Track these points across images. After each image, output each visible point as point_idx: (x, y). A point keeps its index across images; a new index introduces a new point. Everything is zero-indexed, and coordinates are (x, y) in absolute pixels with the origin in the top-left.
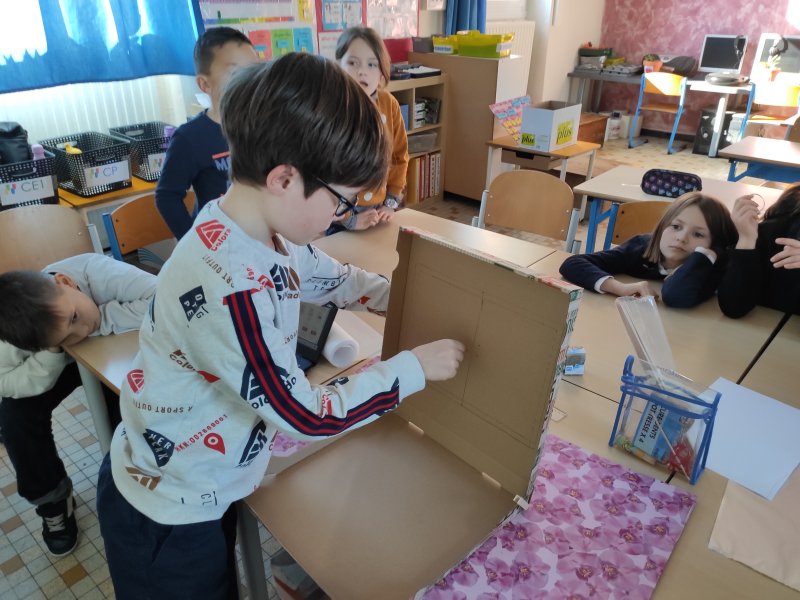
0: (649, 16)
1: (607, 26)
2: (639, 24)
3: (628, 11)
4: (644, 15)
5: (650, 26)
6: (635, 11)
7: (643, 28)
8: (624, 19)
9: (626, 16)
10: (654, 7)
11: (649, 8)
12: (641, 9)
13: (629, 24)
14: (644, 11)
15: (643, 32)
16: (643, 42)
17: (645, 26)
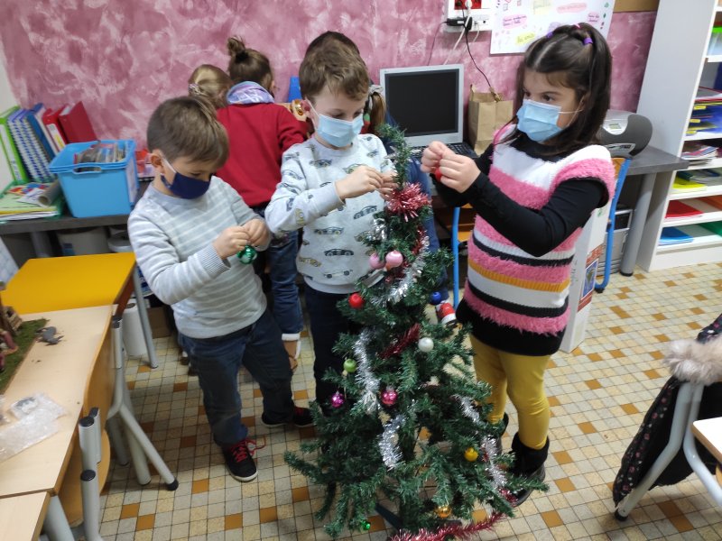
0: (120, 51)
1: (23, 83)
2: (104, 70)
3: (63, 43)
4: (108, 50)
5: (132, 72)
6: (82, 41)
7: (119, 80)
8: (63, 64)
9: (64, 55)
10: (124, 31)
11: (114, 33)
12: (96, 37)
13: (79, 72)
14: (106, 40)
15: (121, 87)
16: (130, 107)
17: (120, 72)
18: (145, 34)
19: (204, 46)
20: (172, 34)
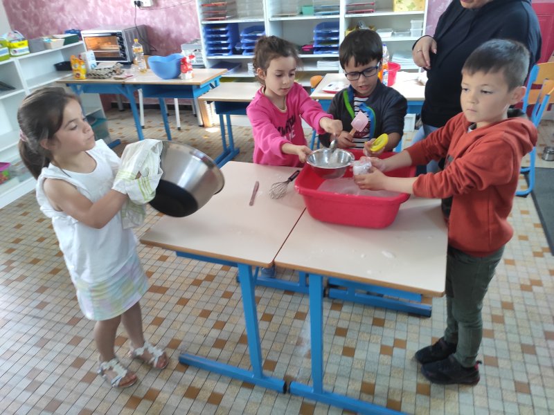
18: (41, 8)
19: (58, 13)
20: (48, 9)
